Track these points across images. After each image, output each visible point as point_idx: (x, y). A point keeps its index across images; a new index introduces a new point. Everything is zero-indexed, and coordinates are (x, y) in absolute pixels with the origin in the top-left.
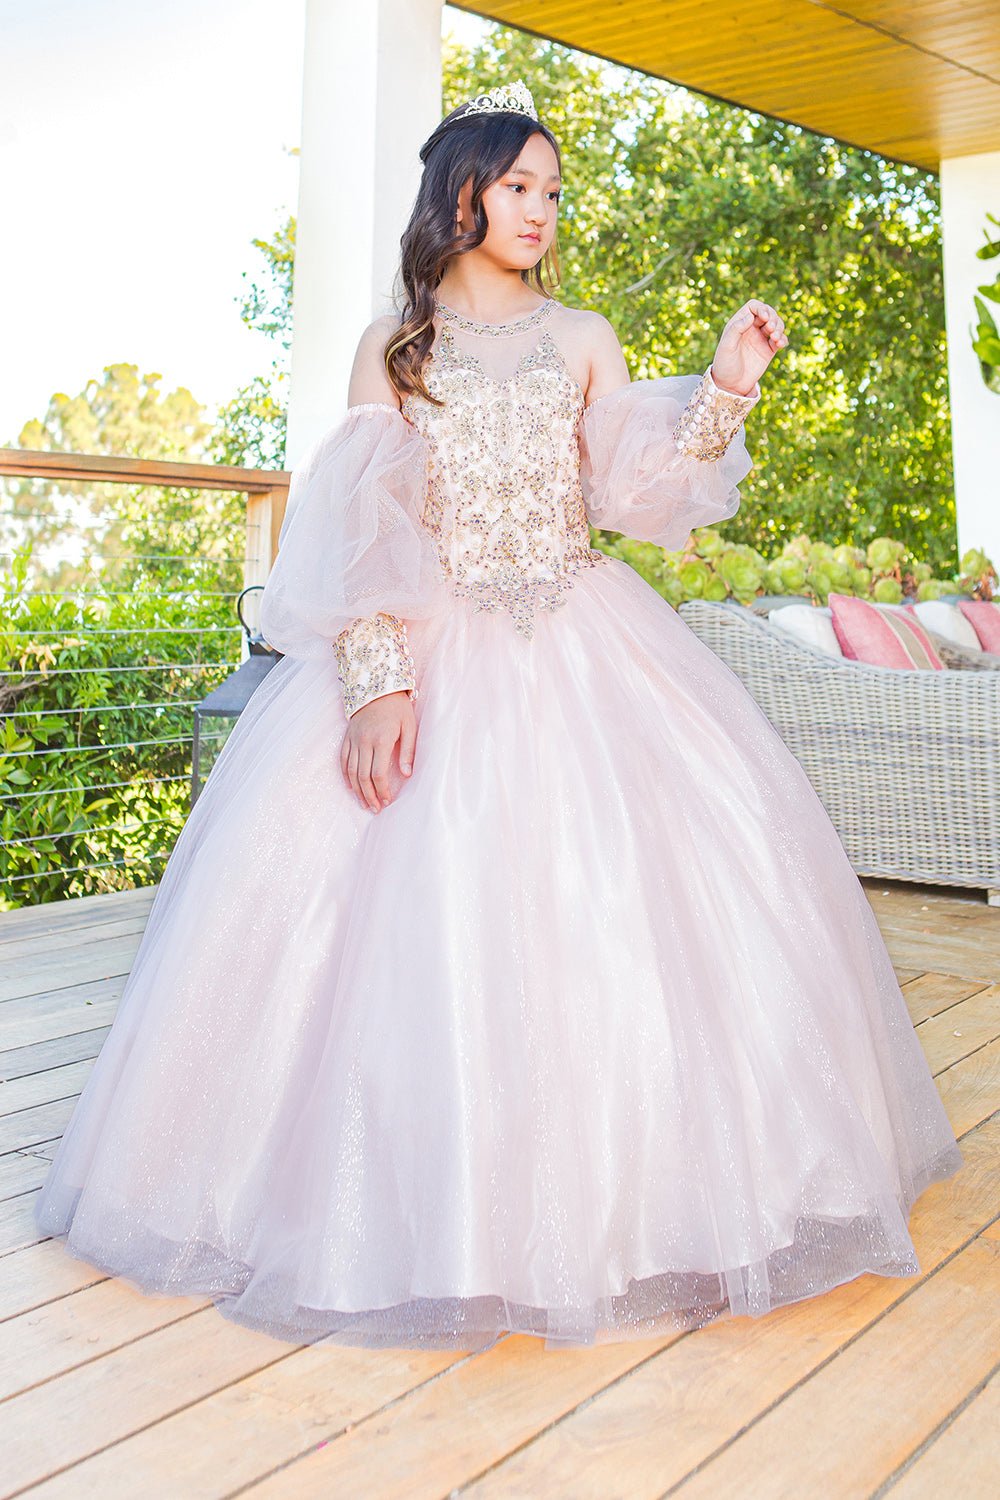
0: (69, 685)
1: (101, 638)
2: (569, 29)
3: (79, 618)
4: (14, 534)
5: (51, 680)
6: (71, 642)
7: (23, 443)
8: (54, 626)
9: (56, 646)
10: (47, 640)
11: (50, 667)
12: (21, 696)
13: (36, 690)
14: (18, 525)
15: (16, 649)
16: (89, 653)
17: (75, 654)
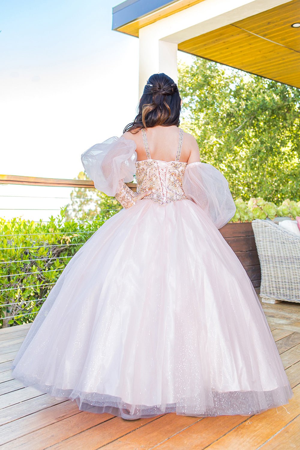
0: (75, 248)
1: (84, 234)
3: (78, 228)
5: (70, 246)
6: (75, 235)
8: (70, 230)
9: (71, 236)
10: (69, 235)
11: (69, 243)
12: (62, 251)
13: (66, 249)
15: (59, 238)
16: (81, 238)
17: (76, 239)
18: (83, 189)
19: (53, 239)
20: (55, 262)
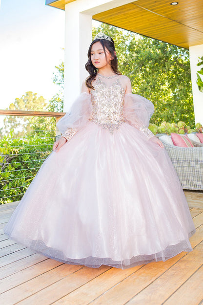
0: (22, 157)
1: (28, 147)
2: (116, 23)
3: (23, 143)
4: (8, 126)
5: (18, 156)
6: (22, 148)
7: (10, 108)
8: (18, 145)
9: (19, 149)
10: (17, 148)
11: (18, 153)
12: (12, 159)
13: (15, 158)
14: (9, 124)
15: (11, 150)
16: (25, 150)
17: (23, 150)
18: (13, 117)
19: (6, 151)
20: (8, 166)
